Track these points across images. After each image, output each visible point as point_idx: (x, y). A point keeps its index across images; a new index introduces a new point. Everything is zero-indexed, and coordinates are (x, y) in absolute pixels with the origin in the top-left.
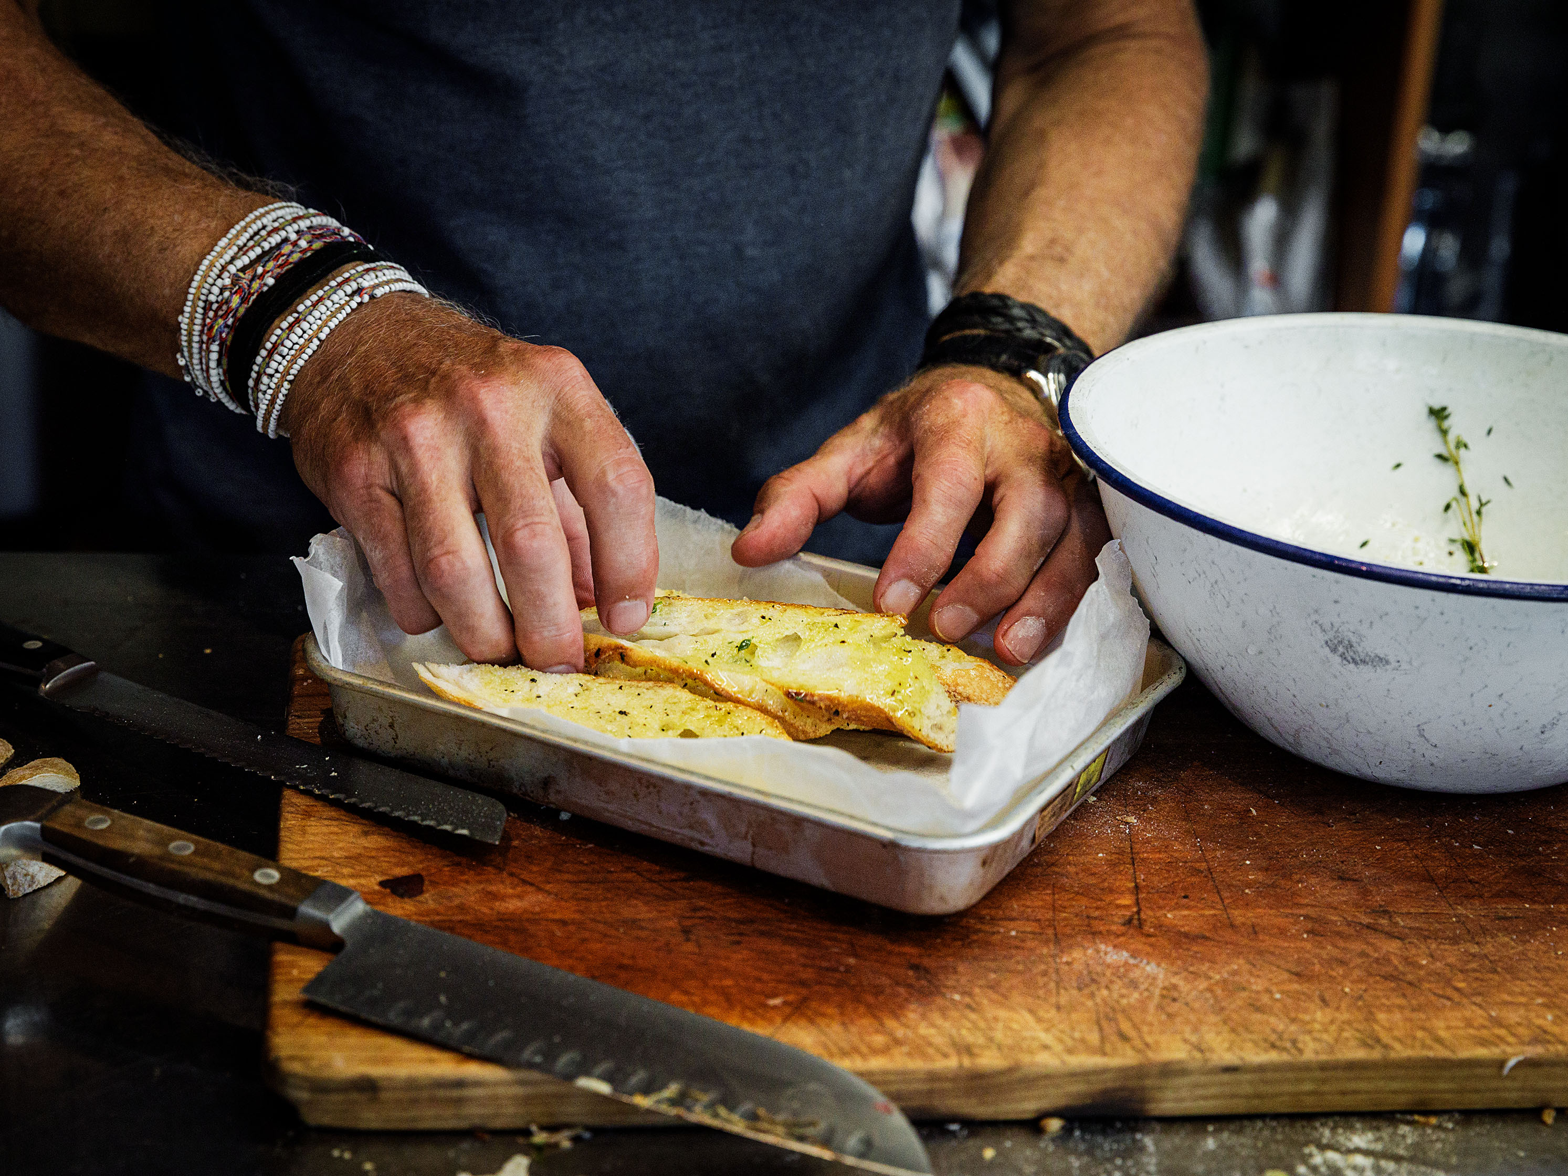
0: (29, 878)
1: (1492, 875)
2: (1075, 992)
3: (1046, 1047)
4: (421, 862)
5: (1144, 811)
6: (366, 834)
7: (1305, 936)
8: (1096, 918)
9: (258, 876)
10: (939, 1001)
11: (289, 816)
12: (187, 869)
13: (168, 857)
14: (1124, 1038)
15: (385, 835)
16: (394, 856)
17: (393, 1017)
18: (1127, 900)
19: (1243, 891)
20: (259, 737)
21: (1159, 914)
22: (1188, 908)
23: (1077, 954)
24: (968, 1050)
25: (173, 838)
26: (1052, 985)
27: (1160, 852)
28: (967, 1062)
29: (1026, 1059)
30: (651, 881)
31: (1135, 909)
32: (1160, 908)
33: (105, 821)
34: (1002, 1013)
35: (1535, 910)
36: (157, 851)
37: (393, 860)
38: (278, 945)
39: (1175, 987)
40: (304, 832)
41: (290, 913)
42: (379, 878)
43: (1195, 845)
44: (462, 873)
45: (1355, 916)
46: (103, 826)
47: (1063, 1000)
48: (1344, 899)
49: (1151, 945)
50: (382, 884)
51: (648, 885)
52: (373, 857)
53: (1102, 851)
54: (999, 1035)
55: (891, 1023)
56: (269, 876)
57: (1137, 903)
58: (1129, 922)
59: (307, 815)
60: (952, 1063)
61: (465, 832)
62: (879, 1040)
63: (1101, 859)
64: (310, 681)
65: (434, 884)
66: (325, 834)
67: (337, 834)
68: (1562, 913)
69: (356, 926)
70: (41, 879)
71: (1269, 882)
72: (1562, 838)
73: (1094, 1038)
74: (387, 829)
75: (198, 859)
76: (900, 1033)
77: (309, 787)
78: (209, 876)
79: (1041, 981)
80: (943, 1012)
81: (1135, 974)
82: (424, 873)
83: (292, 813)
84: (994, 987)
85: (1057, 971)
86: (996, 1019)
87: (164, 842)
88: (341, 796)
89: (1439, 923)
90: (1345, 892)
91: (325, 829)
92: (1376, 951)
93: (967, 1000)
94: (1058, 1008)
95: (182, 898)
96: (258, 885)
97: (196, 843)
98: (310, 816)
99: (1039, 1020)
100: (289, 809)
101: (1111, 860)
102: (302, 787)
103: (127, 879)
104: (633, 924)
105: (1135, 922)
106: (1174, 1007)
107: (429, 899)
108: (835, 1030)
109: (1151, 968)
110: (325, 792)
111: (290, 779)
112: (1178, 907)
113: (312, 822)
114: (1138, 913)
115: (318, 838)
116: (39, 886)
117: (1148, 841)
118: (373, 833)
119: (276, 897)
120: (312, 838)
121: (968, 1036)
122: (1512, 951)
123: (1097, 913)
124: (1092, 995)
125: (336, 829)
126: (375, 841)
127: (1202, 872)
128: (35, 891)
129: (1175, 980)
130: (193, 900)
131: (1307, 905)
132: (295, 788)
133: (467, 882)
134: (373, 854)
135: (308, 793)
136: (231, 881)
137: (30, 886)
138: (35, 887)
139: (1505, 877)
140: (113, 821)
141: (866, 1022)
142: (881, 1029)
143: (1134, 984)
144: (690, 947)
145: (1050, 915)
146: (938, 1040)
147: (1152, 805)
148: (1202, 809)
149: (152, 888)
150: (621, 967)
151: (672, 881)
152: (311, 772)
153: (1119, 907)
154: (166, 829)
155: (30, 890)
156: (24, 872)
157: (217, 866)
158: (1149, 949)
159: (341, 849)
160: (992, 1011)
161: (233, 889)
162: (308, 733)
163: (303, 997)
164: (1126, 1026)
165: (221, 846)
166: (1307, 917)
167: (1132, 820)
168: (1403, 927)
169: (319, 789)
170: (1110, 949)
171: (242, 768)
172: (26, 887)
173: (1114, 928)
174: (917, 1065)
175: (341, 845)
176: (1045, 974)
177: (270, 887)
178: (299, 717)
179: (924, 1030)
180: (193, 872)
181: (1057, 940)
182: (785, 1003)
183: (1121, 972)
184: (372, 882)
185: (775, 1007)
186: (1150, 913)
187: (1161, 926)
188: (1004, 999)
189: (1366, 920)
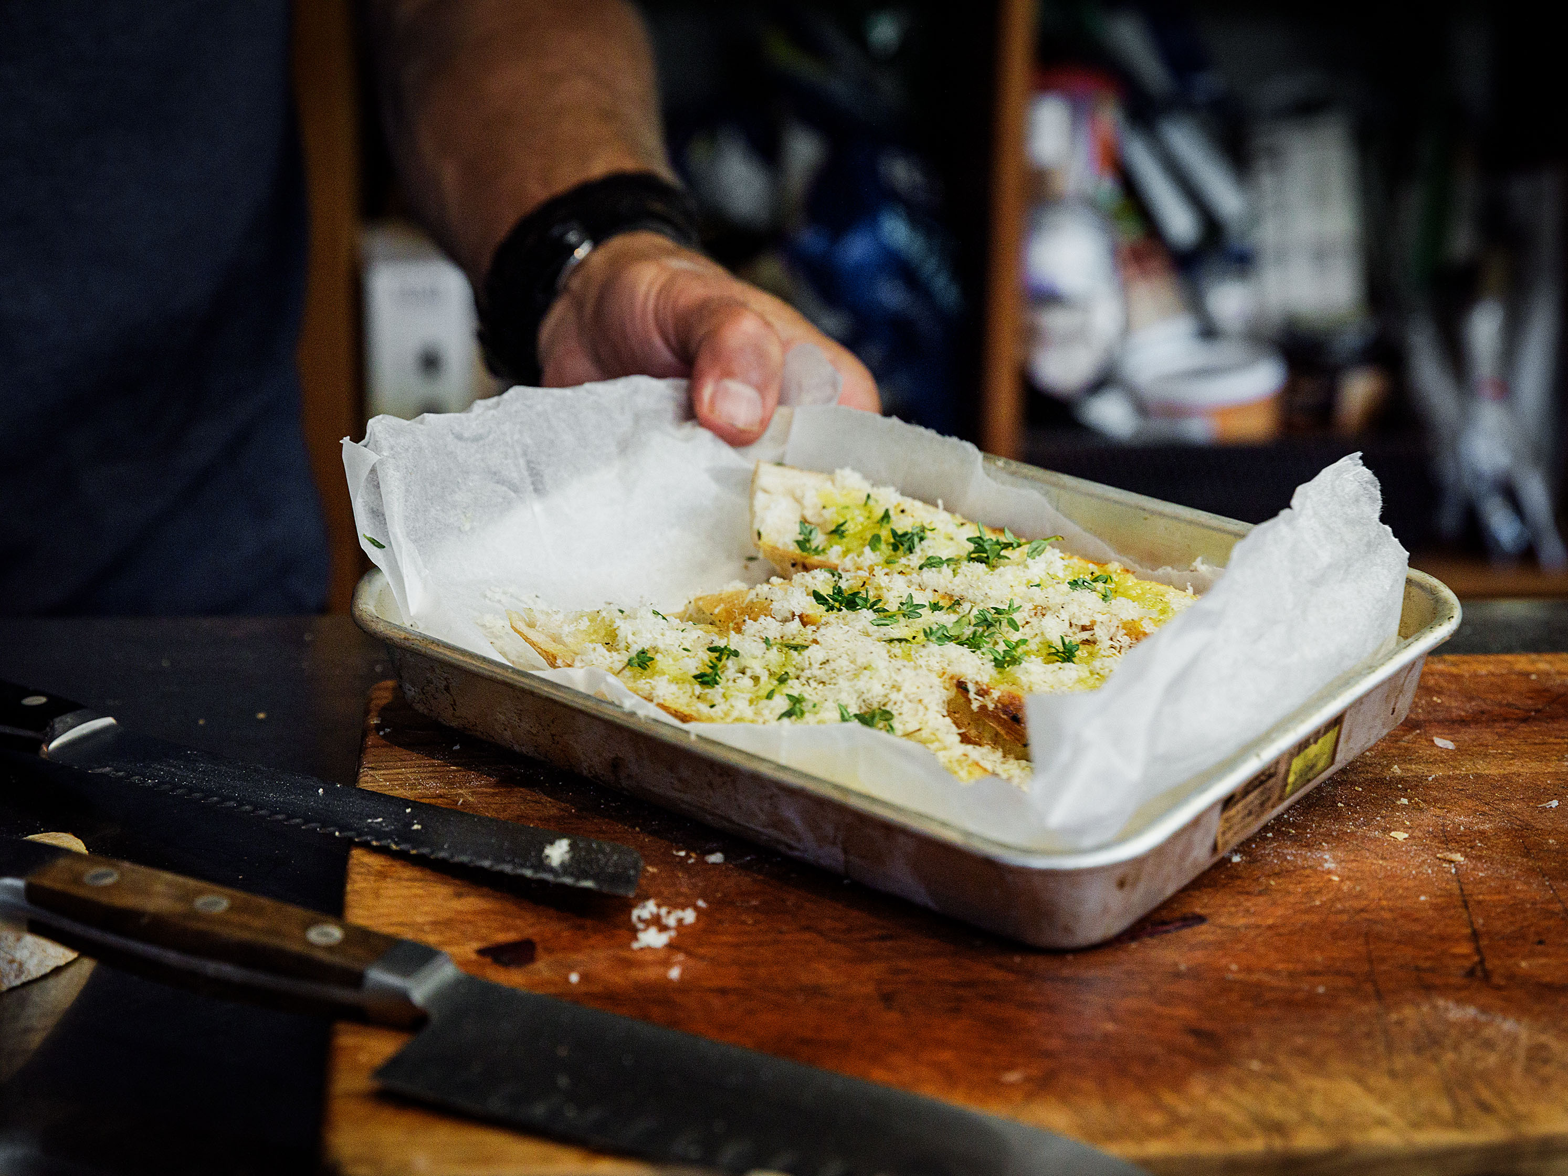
0: (15, 966)
2: (1411, 1058)
3: (1382, 1122)
4: (533, 925)
5: (1472, 848)
6: (459, 895)
8: (1427, 970)
9: (314, 935)
10: (1233, 1071)
11: (358, 878)
12: (217, 929)
13: (195, 915)
14: (1486, 1108)
15: (483, 896)
16: (495, 920)
17: (496, 1105)
18: (1464, 949)
20: (321, 791)
21: (1510, 962)
22: (1547, 955)
23: (1408, 1011)
24: (1277, 1128)
25: (200, 893)
26: (1381, 1048)
27: (1499, 893)
28: (1278, 1143)
29: (1357, 1138)
30: (835, 941)
31: (1476, 958)
32: (1510, 956)
33: (110, 875)
34: (1319, 1083)
36: (179, 907)
37: (495, 925)
38: (341, 1027)
39: (1543, 1047)
40: (377, 895)
41: (356, 979)
42: (476, 945)
43: (1544, 885)
44: (587, 937)
46: (108, 881)
47: (1399, 1064)
49: (1505, 999)
50: (481, 952)
51: (833, 946)
52: (469, 922)
53: (1424, 893)
54: (1317, 1107)
55: (1169, 1098)
56: (326, 935)
57: (1478, 950)
58: (1471, 973)
59: (382, 875)
60: (1257, 1145)
61: (588, 884)
62: (1156, 1119)
63: (1424, 903)
64: (388, 730)
65: (549, 951)
66: (405, 897)
67: (421, 896)
69: (445, 995)
70: (32, 968)
73: (1445, 1108)
74: (485, 890)
75: (235, 918)
76: (1184, 1109)
77: (384, 843)
78: (246, 935)
79: (1366, 1044)
80: (1240, 1083)
81: (1489, 1032)
82: (536, 939)
83: (362, 874)
84: (1302, 1052)
85: (1386, 1032)
86: (1311, 1090)
87: (187, 897)
88: (425, 851)
91: (405, 892)
93: (1269, 1069)
94: (1393, 1074)
95: (212, 968)
96: (312, 945)
97: (231, 897)
98: (385, 877)
99: (1369, 1090)
100: (358, 869)
101: (1437, 904)
102: (374, 843)
103: (139, 947)
104: (815, 991)
105: (1479, 973)
106: (1548, 1070)
107: (542, 968)
108: (1096, 1110)
109: (1508, 1025)
110: (404, 847)
111: (359, 835)
112: (1531, 955)
113: (389, 883)
114: (1482, 962)
115: (397, 902)
116: (30, 978)
117: (1482, 881)
118: (468, 895)
119: (336, 959)
120: (388, 902)
121: (1276, 1112)
123: (1428, 964)
124: (1435, 1059)
125: (421, 892)
126: (471, 903)
127: (1558, 914)
128: (25, 985)
129: (1543, 1038)
130: (228, 970)
132: (366, 846)
133: (593, 947)
134: (469, 917)
135: (383, 851)
136: (275, 942)
137: (17, 976)
138: (24, 979)
140: (122, 875)
141: (1137, 1098)
142: (1158, 1106)
143: (1489, 1045)
144: (892, 1016)
145: (1366, 968)
146: (1237, 1117)
147: (1481, 841)
148: (1547, 843)
149: (172, 957)
150: (805, 1042)
151: (866, 940)
152: (387, 826)
153: (1455, 956)
154: (191, 883)
155: (18, 982)
156: (9, 957)
157: (257, 923)
158: (1503, 1004)
159: (426, 913)
160: (1305, 1082)
161: (281, 954)
162: (385, 786)
163: (375, 1084)
164: (1486, 1094)
165: (264, 901)
167: (1458, 857)
169: (397, 844)
170: (1451, 1005)
171: (298, 826)
172: (12, 977)
173: (1453, 981)
174: (1209, 1148)
175: (426, 909)
176: (1368, 1035)
177: (330, 949)
178: (372, 769)
179: (1216, 1105)
180: (226, 932)
181: (1379, 995)
182: (1028, 1079)
183: (1470, 1031)
184: (469, 950)
185: (1012, 1085)
186: (1497, 962)
187: (1514, 977)
188: (1319, 1065)
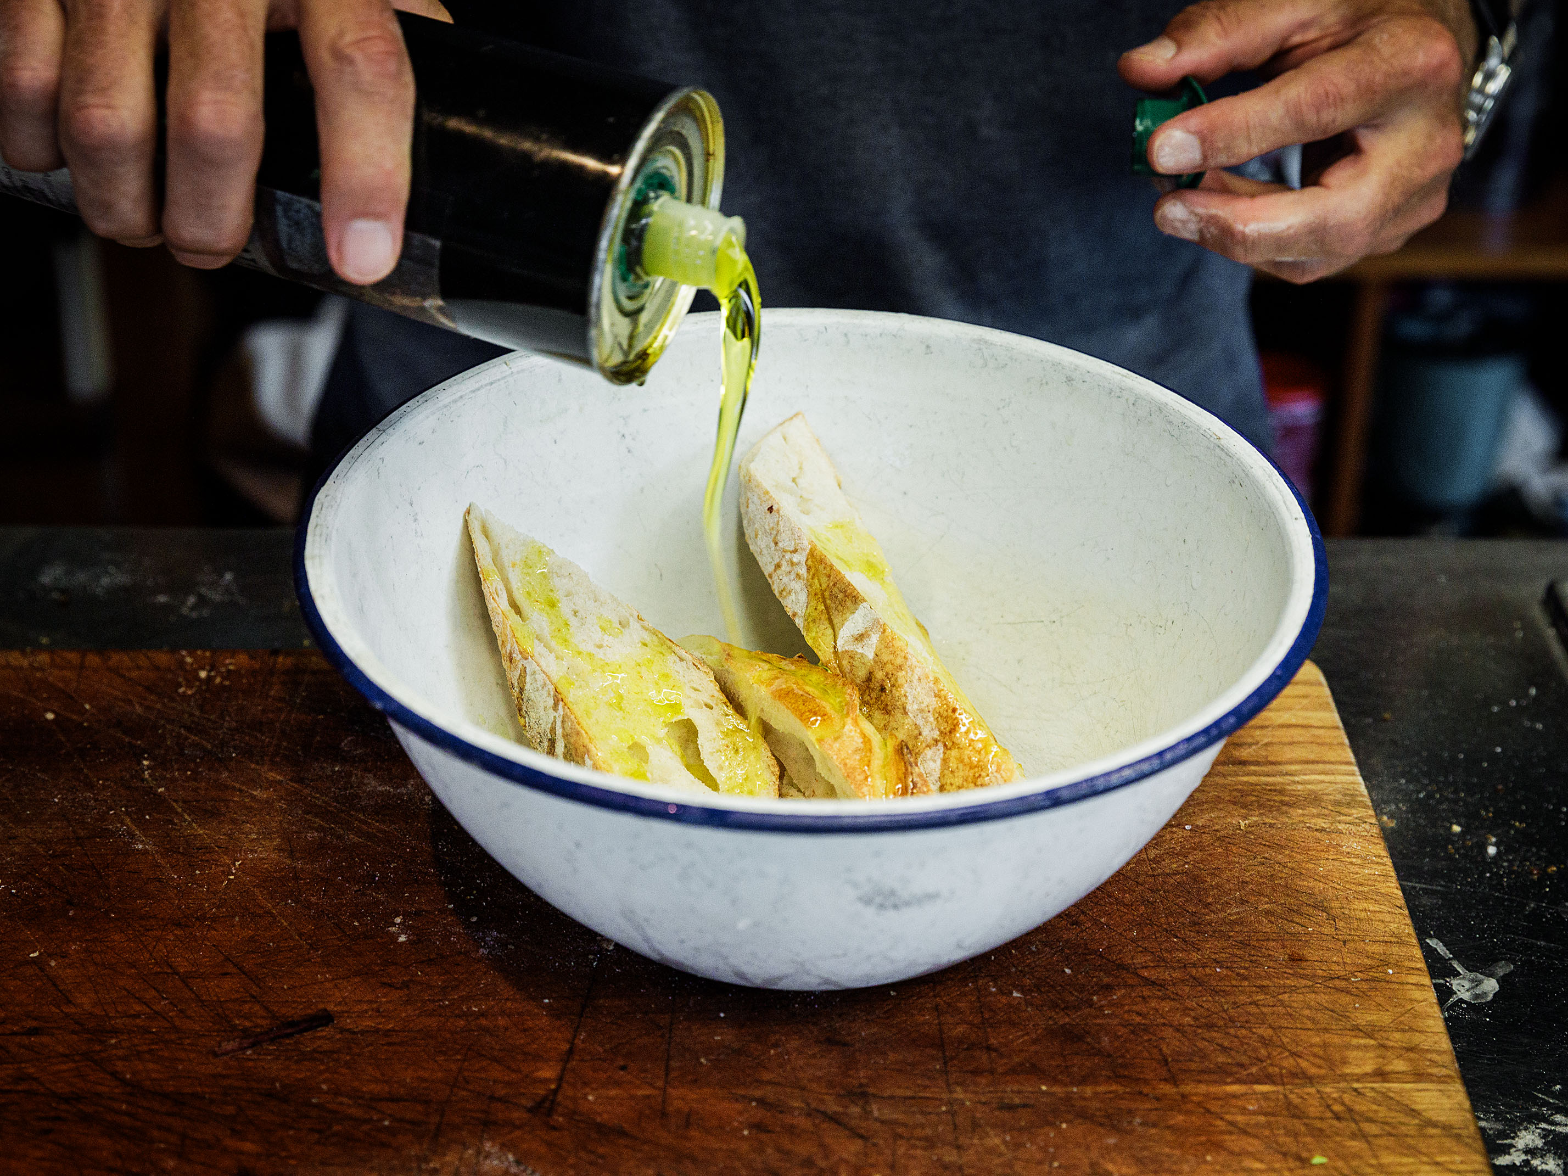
1: (1019, 1037)
7: (746, 1133)
8: (500, 1100)
18: (550, 1072)
19: (698, 1059)
21: (580, 1093)
22: (620, 1084)
23: (451, 1156)
31: (554, 1086)
32: (586, 1084)
35: (1053, 1094)
45: (822, 1101)
48: (819, 1073)
49: (550, 1145)
57: (561, 1076)
58: (538, 1106)
63: (545, 1007)
68: (1085, 1099)
71: (736, 1045)
72: (1130, 982)
89: (922, 1113)
90: (824, 1062)
92: (826, 1157)
105: (546, 1106)
112: (608, 1083)
114: (556, 1091)
122: (997, 1161)
123: (504, 1092)
131: (769, 1082)
139: (1034, 1042)
153: (536, 1081)
158: (543, 1150)
166: (761, 1102)
168: (876, 1119)
173: (515, 1115)
181: (437, 1134)
186: (570, 1092)
187: (574, 1113)
189: (833, 1107)
